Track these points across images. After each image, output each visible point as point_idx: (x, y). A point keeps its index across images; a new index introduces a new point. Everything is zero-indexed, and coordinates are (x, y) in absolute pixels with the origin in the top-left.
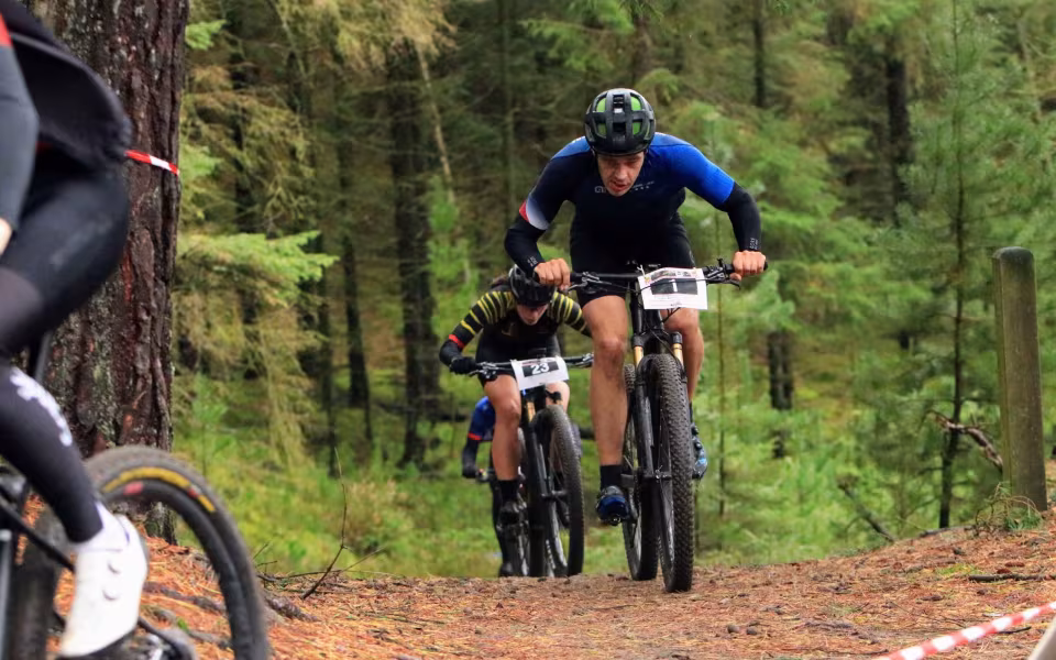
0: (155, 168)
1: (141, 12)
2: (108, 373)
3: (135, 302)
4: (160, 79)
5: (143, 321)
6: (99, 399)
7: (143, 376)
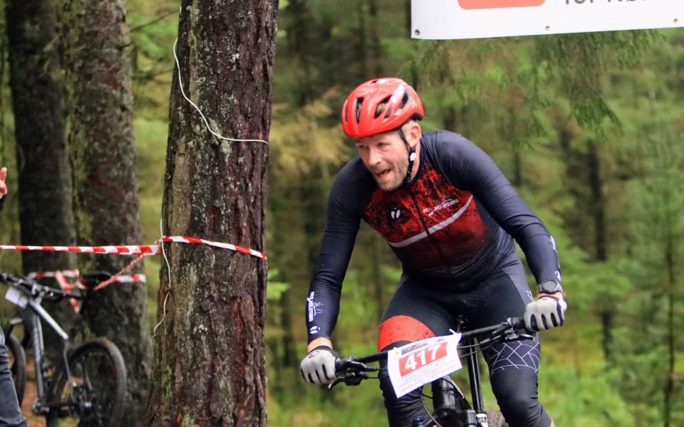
0: (253, 257)
1: (242, 161)
2: (229, 385)
3: (244, 341)
4: (254, 201)
5: (248, 351)
6: (224, 400)
7: (250, 386)
